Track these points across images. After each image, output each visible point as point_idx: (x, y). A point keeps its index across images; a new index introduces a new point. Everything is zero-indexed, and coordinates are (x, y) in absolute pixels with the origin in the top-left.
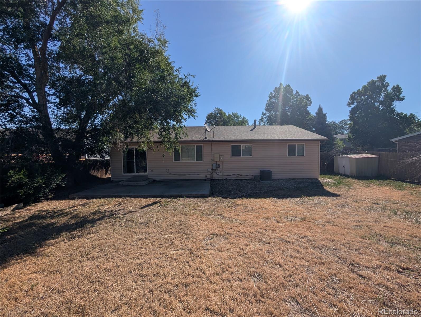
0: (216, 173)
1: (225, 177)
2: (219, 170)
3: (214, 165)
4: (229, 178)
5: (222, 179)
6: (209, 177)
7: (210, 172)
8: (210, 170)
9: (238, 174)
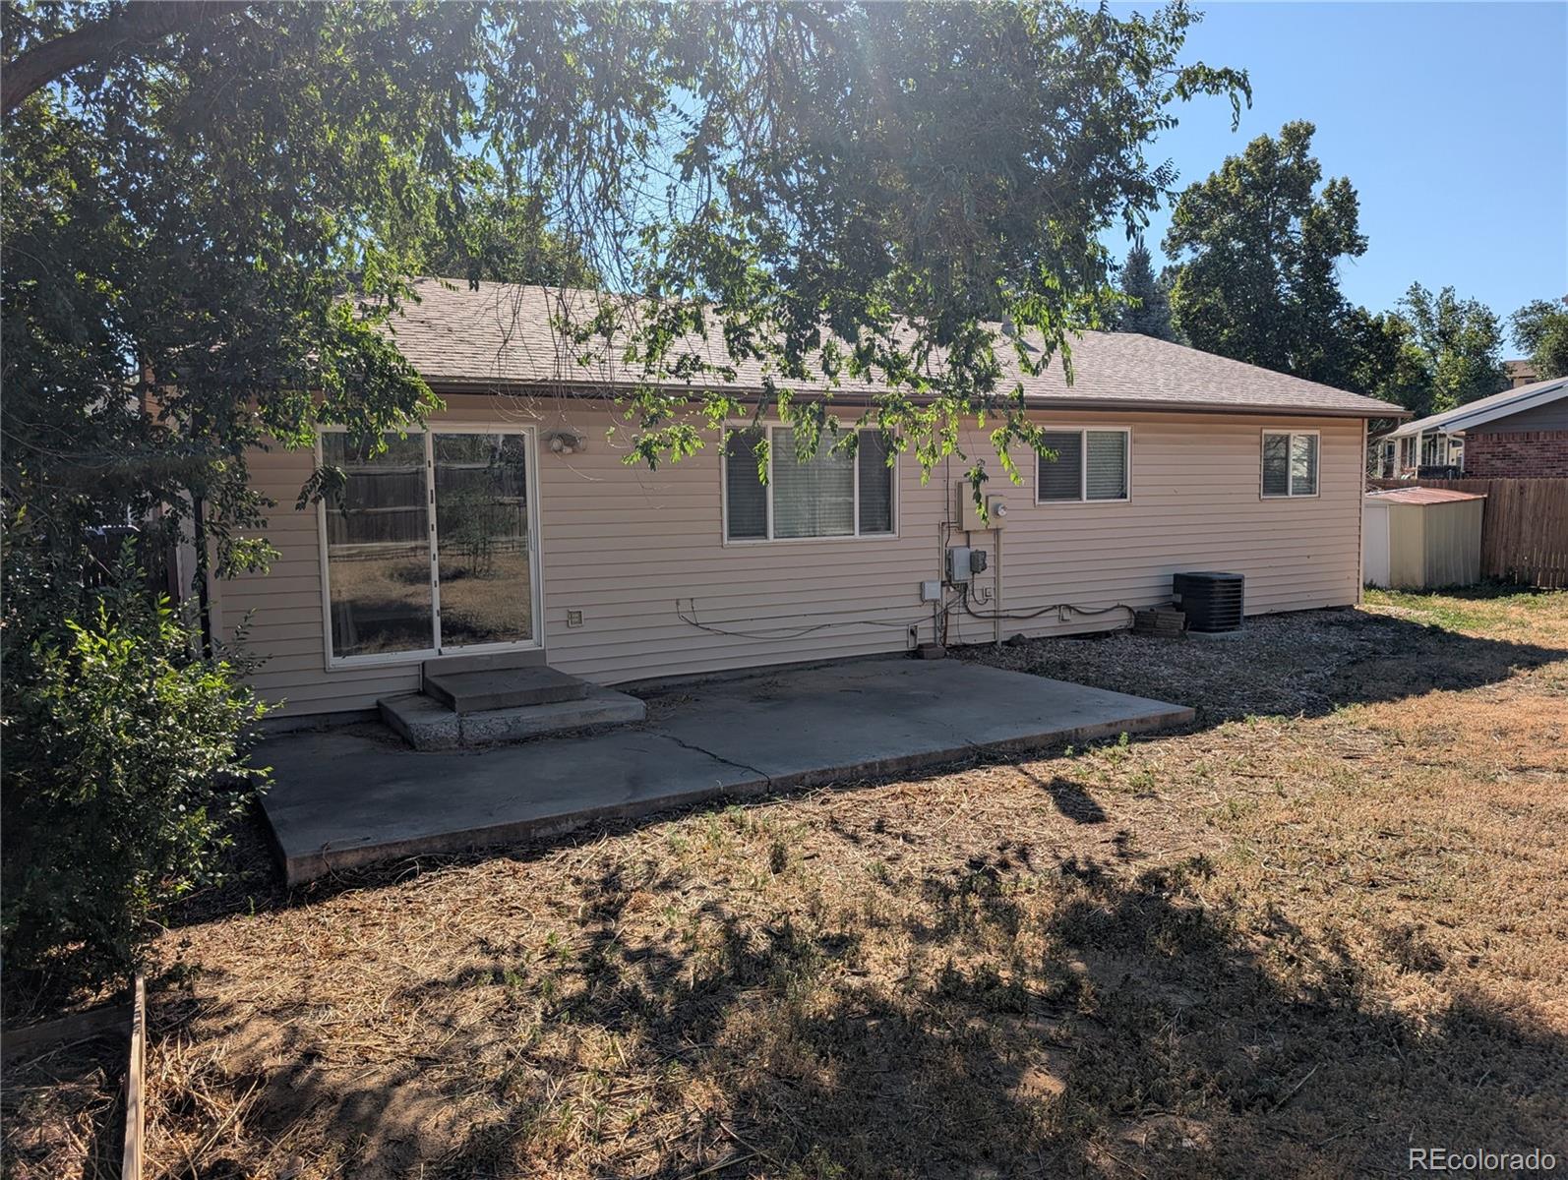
0: (963, 610)
1: (1007, 630)
2: (982, 581)
3: (961, 558)
4: (1032, 629)
5: (991, 639)
6: (925, 636)
7: (935, 601)
8: (933, 590)
9: (1069, 607)
